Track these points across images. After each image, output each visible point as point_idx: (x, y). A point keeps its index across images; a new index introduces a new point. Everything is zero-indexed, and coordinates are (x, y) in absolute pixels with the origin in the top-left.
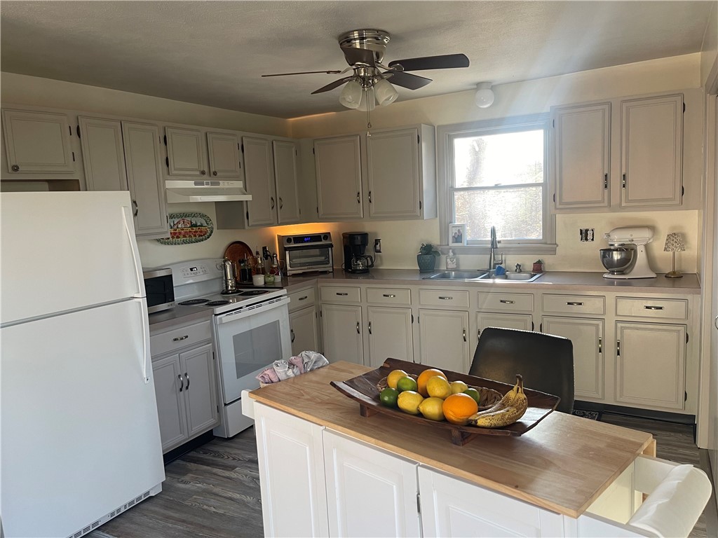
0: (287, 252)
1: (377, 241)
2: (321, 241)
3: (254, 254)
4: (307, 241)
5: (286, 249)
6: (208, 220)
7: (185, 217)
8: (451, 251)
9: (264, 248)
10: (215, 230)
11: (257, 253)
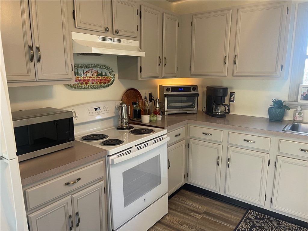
0: (166, 99)
1: (232, 94)
2: (191, 91)
3: (143, 98)
4: (181, 91)
5: (165, 96)
6: (111, 70)
7: (93, 68)
8: (299, 107)
9: (150, 94)
10: (116, 79)
11: (146, 98)
